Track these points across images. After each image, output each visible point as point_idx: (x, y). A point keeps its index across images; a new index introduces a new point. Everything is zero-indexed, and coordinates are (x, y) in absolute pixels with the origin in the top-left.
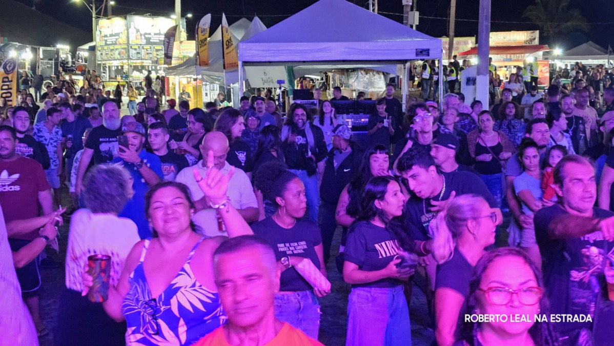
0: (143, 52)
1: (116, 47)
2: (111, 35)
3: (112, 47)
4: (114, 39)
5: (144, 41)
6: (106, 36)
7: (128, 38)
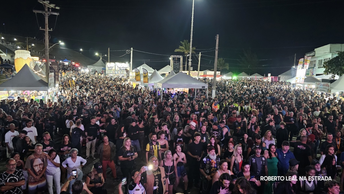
0: (119, 72)
1: (111, 70)
2: (110, 67)
3: (110, 70)
4: (111, 68)
5: (119, 69)
6: (109, 67)
7: (115, 68)
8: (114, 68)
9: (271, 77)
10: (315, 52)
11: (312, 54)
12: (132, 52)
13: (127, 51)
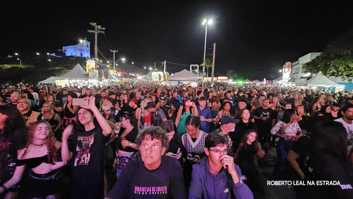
3: (154, 77)
6: (153, 75)
8: (156, 76)
9: (266, 81)
10: (299, 60)
11: (297, 62)
12: (165, 63)
13: (162, 63)
